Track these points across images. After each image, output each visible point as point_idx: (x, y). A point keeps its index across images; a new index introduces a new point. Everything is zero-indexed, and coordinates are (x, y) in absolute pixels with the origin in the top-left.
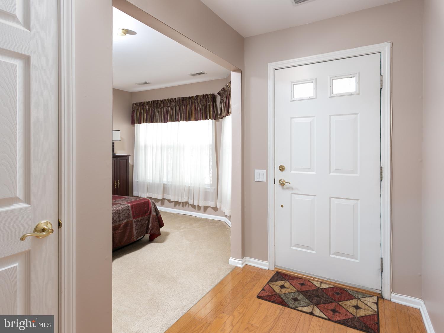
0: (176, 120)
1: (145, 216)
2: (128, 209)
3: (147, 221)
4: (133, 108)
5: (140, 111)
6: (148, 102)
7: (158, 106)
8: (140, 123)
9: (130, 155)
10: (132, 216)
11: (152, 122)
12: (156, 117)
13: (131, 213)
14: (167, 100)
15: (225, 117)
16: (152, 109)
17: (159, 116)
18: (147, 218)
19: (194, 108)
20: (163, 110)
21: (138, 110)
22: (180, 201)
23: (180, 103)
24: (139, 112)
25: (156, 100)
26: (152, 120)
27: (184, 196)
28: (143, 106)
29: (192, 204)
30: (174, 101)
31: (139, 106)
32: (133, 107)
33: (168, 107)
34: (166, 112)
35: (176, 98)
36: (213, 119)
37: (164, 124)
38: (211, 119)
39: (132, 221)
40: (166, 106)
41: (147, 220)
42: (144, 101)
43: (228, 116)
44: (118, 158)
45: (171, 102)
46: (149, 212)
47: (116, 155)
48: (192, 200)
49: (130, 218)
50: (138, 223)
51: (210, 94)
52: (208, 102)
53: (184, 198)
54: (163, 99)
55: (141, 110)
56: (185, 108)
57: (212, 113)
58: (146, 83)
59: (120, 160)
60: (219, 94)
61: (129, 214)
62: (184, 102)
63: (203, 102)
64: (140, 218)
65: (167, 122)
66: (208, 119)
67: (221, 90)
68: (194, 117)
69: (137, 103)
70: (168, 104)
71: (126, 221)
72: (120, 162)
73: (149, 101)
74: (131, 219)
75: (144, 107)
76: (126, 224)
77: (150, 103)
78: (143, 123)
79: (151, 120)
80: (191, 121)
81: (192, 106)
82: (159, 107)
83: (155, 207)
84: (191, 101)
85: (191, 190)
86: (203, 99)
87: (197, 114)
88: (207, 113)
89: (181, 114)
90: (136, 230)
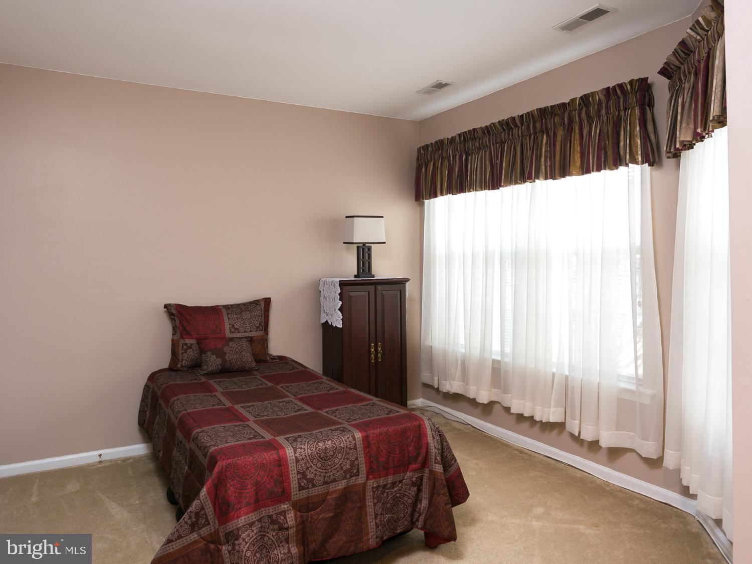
0: (525, 176)
1: (405, 471)
2: (352, 446)
3: (416, 488)
4: (418, 159)
5: (434, 165)
6: (452, 137)
7: (477, 144)
8: (436, 196)
9: (408, 280)
10: (363, 469)
11: (462, 190)
12: (471, 175)
13: (362, 459)
14: (498, 126)
15: (691, 146)
16: (461, 157)
17: (478, 172)
18: (414, 479)
19: (577, 136)
20: (488, 153)
21: (428, 162)
22: (537, 418)
23: (534, 127)
24: (432, 167)
25: (471, 129)
26: (461, 184)
27: (552, 403)
28: (440, 152)
29: (577, 435)
30: (519, 124)
31: (432, 153)
32: (418, 156)
33: (503, 143)
34: (497, 157)
35: (522, 116)
36: (643, 163)
37: (491, 191)
38: (637, 163)
39: (364, 485)
40: (496, 144)
41: (414, 484)
42: (442, 138)
43: (702, 138)
44: (379, 287)
45: (510, 129)
46: (420, 459)
47: (375, 278)
48: (577, 422)
49: (358, 474)
50: (383, 493)
51: (631, 82)
52: (625, 109)
53: (552, 410)
54: (488, 124)
55: (437, 164)
56: (550, 139)
57: (639, 142)
58: (440, 86)
59: (384, 292)
60: (664, 72)
61: (356, 462)
62: (546, 122)
63: (607, 113)
64: (390, 479)
65: (501, 186)
66: (627, 165)
67: (675, 53)
68: (578, 163)
69: (427, 146)
70: (503, 134)
71: (342, 485)
72: (383, 295)
73: (453, 135)
74: (361, 479)
75: (442, 153)
76: (345, 495)
77: (457, 139)
78: (442, 194)
79: (459, 185)
80: (567, 178)
81: (570, 130)
82: (479, 148)
83: (442, 445)
84: (566, 115)
85: (573, 387)
86: (607, 102)
87: (589, 153)
88: (622, 144)
89: (539, 159)
90: (376, 515)
